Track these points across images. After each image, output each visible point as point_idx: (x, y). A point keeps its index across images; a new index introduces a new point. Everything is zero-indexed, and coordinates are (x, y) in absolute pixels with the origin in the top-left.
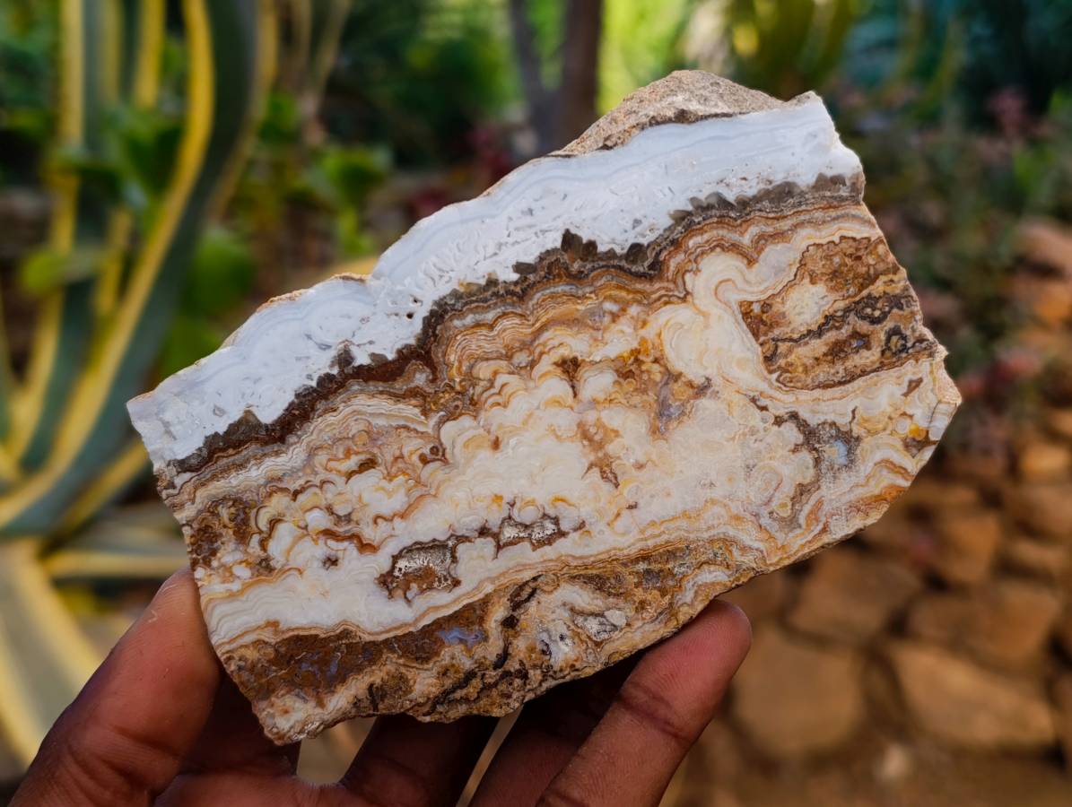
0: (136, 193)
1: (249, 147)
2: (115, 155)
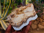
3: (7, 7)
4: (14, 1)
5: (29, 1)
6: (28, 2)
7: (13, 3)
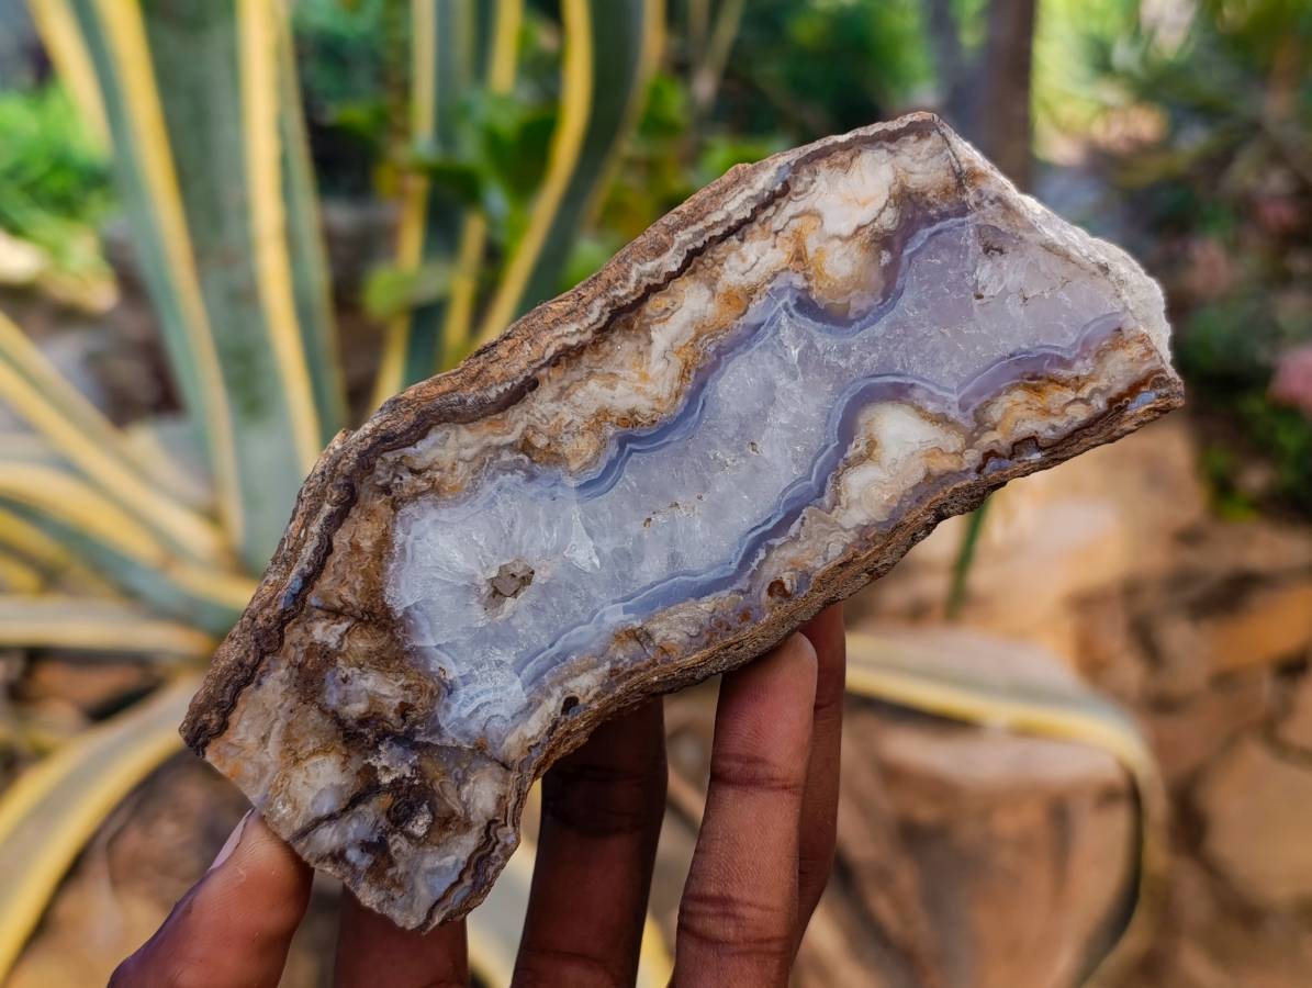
0: (497, 197)
1: (630, 145)
2: (470, 152)
3: (474, 232)
4: (680, 68)
5: (1137, 30)
6: (1101, 62)
7: (656, 126)
